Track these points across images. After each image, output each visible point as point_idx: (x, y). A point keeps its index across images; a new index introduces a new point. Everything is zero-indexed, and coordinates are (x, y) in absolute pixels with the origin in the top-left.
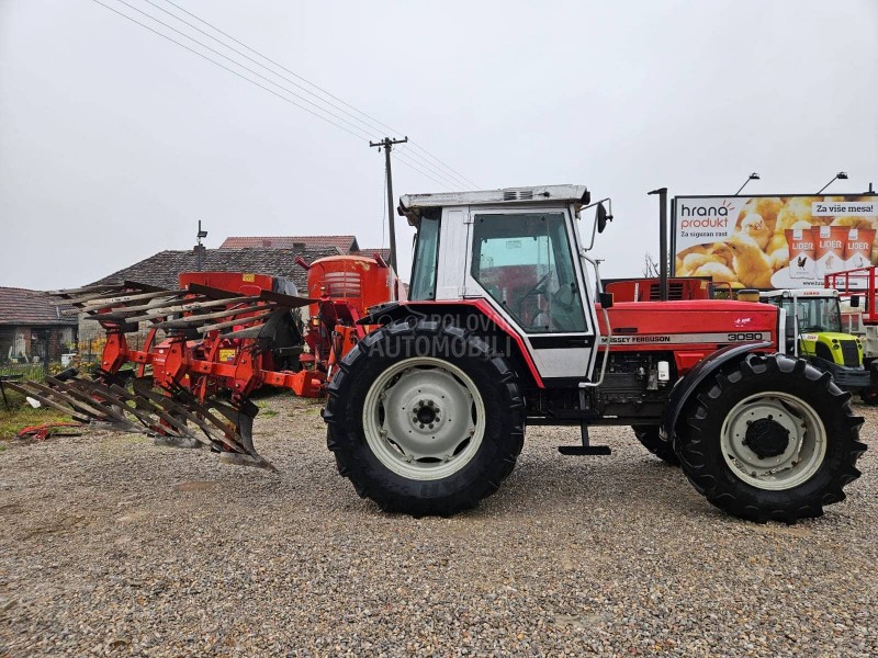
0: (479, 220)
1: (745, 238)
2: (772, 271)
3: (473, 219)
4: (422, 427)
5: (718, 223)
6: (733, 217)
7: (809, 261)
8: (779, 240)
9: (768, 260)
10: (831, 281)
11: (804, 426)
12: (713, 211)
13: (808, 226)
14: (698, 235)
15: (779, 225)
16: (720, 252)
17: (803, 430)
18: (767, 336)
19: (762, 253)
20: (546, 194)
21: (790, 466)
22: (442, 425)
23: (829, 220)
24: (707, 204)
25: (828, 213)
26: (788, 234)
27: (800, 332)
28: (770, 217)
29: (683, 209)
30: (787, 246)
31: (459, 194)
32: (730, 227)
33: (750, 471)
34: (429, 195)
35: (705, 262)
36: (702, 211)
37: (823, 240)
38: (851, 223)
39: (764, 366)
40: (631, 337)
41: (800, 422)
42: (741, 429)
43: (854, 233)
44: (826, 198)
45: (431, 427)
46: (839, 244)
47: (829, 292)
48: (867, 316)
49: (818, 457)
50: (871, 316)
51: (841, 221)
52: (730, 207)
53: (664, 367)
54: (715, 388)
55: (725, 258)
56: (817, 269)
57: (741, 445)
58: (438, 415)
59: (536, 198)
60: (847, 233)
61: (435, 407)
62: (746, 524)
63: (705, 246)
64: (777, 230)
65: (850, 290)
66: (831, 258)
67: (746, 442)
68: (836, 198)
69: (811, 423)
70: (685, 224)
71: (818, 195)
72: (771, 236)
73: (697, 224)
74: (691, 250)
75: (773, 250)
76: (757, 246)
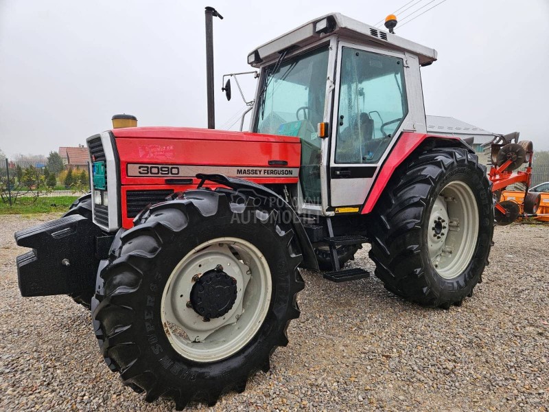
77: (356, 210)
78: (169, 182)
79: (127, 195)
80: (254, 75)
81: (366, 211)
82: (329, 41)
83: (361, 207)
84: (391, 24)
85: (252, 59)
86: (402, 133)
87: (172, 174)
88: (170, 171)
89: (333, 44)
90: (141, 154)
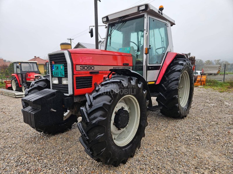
77: (154, 83)
78: (91, 73)
79: (76, 79)
80: (105, 27)
81: (157, 83)
82: (144, 14)
83: (155, 81)
84: (161, 9)
85: (105, 20)
86: (167, 52)
87: (92, 69)
88: (91, 68)
89: (146, 16)
90: (81, 60)
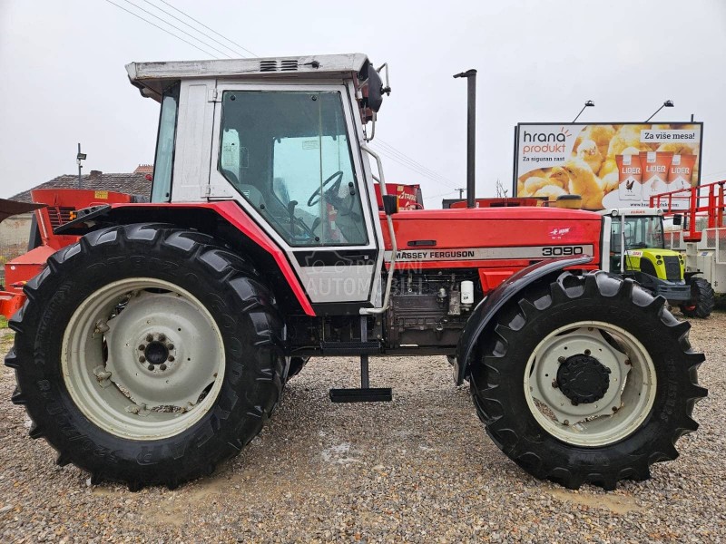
0: (230, 97)
1: (580, 163)
2: (603, 193)
3: (220, 96)
4: (151, 368)
5: (557, 149)
6: (570, 143)
7: (637, 185)
8: (610, 164)
9: (600, 183)
10: (655, 203)
11: (629, 362)
12: (552, 137)
13: (637, 152)
14: (538, 160)
15: (611, 151)
16: (557, 175)
17: (627, 368)
18: (588, 250)
19: (595, 176)
20: (315, 65)
21: (611, 412)
22: (178, 366)
23: (656, 146)
24: (547, 130)
25: (655, 140)
26: (619, 159)
27: (626, 249)
28: (603, 144)
29: (525, 135)
30: (617, 170)
31: (203, 62)
32: (567, 153)
33: (561, 419)
34: (163, 63)
35: (544, 185)
36: (542, 138)
37: (649, 165)
38: (674, 150)
39: (580, 288)
40: (429, 252)
41: (623, 358)
42: (551, 368)
43: (677, 159)
44: (653, 126)
45: (164, 368)
46: (664, 168)
47: (653, 211)
48: (688, 234)
49: (645, 404)
50: (692, 234)
51: (665, 148)
52: (568, 134)
53: (467, 287)
54: (518, 318)
55: (561, 181)
56: (644, 191)
57: (551, 388)
58: (172, 353)
59: (301, 69)
60: (671, 158)
61: (168, 342)
62: (554, 489)
63: (544, 170)
64: (608, 156)
65: (673, 211)
66: (656, 181)
67: (557, 384)
68: (661, 126)
69: (637, 360)
70: (527, 149)
71: (646, 123)
72: (604, 161)
73: (538, 149)
74: (531, 174)
75: (605, 174)
76: (591, 171)
